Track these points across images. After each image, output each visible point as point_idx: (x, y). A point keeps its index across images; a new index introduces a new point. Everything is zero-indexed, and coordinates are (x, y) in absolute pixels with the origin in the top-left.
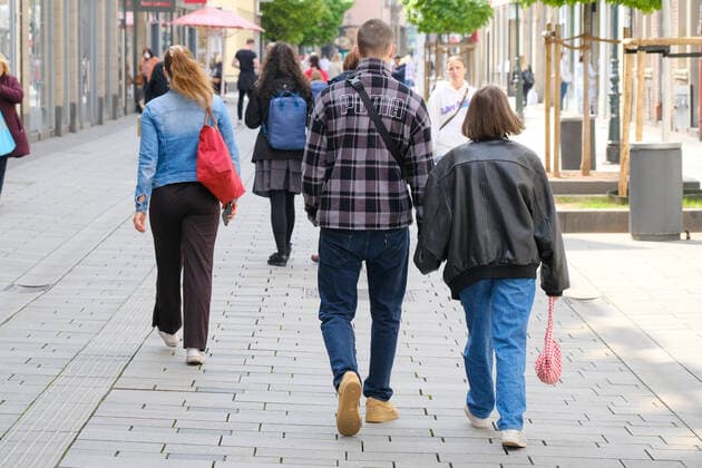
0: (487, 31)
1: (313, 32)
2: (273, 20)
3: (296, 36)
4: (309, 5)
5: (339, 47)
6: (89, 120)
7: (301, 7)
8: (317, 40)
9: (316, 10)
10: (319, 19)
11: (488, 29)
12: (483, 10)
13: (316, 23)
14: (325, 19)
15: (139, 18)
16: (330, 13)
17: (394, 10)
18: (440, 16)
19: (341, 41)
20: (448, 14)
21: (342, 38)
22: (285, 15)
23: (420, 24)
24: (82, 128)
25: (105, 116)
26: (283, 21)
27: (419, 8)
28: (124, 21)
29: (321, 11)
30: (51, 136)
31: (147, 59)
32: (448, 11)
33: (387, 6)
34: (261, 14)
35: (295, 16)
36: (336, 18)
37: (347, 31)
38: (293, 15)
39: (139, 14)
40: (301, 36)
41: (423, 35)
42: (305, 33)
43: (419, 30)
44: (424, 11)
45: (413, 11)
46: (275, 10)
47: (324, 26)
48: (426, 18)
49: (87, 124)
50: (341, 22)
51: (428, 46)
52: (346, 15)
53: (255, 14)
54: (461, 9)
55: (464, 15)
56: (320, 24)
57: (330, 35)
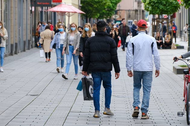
0: (180, 12)
1: (103, 12)
2: (86, 8)
3: (97, 15)
4: (102, 1)
5: (115, 19)
6: (21, 49)
7: (98, 2)
8: (105, 16)
9: (105, 4)
10: (106, 7)
11: (180, 11)
12: (176, 5)
13: (105, 9)
14: (109, 7)
15: (37, 9)
16: (111, 4)
17: (139, 3)
18: (158, 8)
19: (115, 17)
20: (161, 7)
21: (116, 15)
22: (92, 6)
23: (150, 11)
24: (18, 53)
25: (26, 48)
26: (91, 8)
27: (150, 5)
28: (31, 11)
29: (107, 4)
30: (9, 55)
31: (40, 26)
32: (162, 6)
33: (136, 1)
34: (81, 5)
35: (96, 6)
36: (113, 7)
37: (118, 12)
38: (95, 6)
39: (37, 8)
40: (99, 15)
41: (152, 16)
42: (100, 14)
43: (150, 14)
44: (152, 6)
45: (147, 6)
46: (87, 4)
47: (108, 10)
48: (153, 9)
49: (20, 51)
50: (115, 9)
51: (154, 20)
52: (118, 5)
53: (79, 5)
54: (167, 5)
55: (168, 8)
56: (106, 9)
57: (111, 14)
